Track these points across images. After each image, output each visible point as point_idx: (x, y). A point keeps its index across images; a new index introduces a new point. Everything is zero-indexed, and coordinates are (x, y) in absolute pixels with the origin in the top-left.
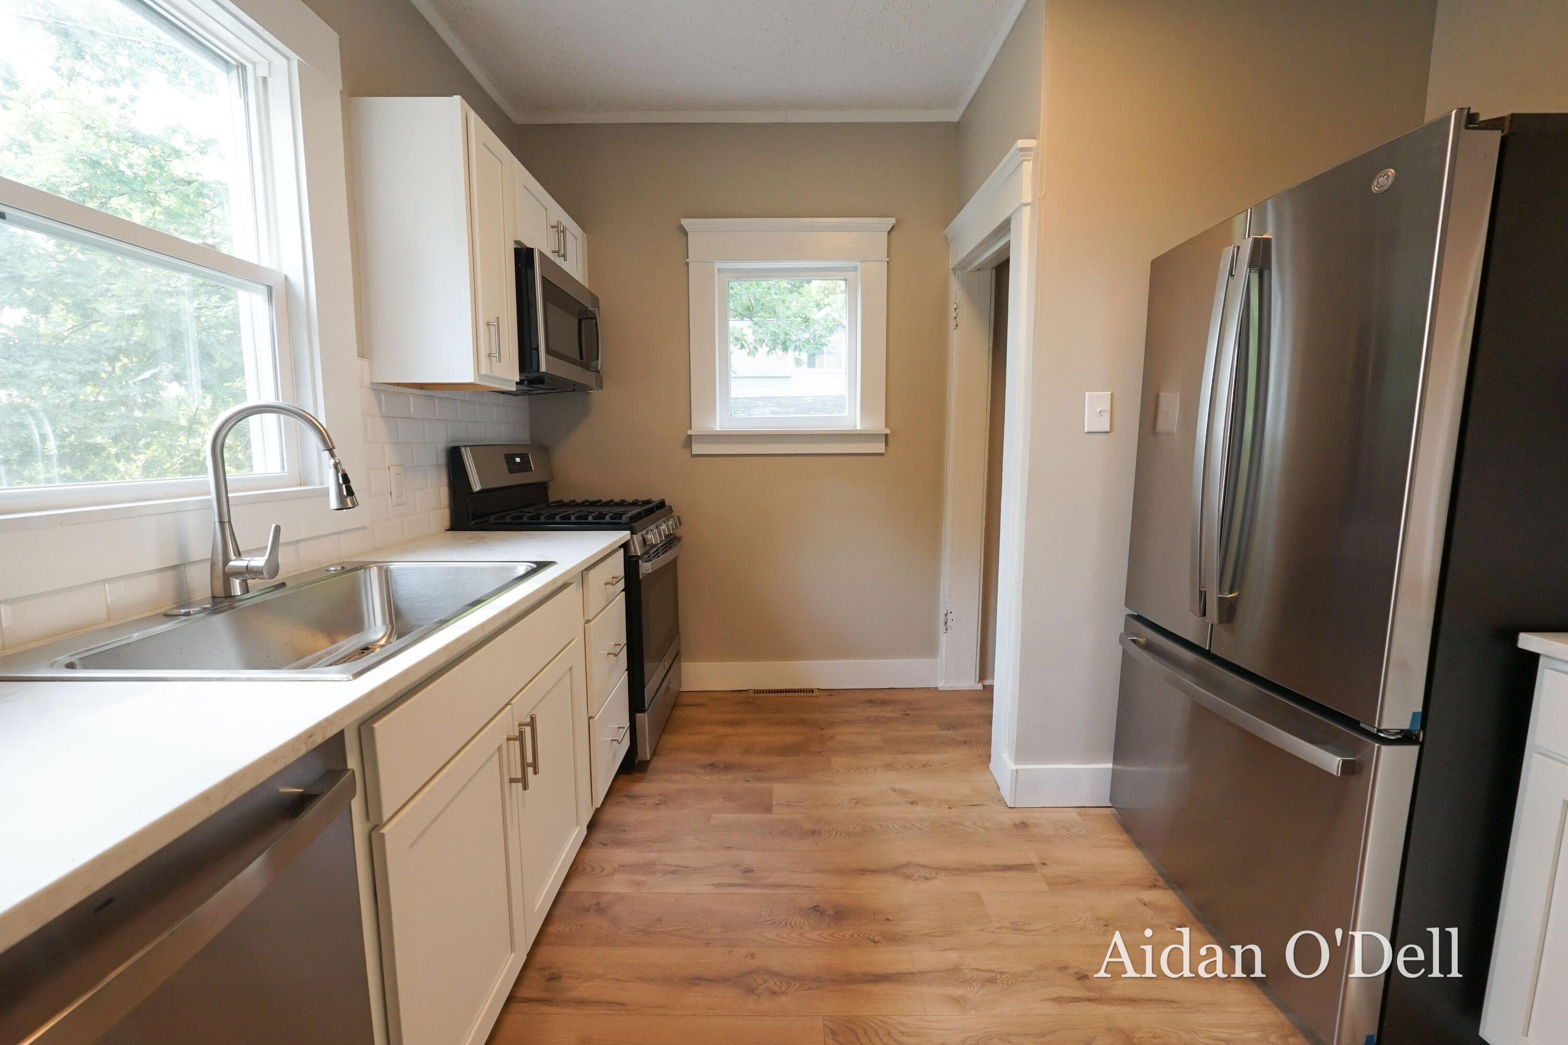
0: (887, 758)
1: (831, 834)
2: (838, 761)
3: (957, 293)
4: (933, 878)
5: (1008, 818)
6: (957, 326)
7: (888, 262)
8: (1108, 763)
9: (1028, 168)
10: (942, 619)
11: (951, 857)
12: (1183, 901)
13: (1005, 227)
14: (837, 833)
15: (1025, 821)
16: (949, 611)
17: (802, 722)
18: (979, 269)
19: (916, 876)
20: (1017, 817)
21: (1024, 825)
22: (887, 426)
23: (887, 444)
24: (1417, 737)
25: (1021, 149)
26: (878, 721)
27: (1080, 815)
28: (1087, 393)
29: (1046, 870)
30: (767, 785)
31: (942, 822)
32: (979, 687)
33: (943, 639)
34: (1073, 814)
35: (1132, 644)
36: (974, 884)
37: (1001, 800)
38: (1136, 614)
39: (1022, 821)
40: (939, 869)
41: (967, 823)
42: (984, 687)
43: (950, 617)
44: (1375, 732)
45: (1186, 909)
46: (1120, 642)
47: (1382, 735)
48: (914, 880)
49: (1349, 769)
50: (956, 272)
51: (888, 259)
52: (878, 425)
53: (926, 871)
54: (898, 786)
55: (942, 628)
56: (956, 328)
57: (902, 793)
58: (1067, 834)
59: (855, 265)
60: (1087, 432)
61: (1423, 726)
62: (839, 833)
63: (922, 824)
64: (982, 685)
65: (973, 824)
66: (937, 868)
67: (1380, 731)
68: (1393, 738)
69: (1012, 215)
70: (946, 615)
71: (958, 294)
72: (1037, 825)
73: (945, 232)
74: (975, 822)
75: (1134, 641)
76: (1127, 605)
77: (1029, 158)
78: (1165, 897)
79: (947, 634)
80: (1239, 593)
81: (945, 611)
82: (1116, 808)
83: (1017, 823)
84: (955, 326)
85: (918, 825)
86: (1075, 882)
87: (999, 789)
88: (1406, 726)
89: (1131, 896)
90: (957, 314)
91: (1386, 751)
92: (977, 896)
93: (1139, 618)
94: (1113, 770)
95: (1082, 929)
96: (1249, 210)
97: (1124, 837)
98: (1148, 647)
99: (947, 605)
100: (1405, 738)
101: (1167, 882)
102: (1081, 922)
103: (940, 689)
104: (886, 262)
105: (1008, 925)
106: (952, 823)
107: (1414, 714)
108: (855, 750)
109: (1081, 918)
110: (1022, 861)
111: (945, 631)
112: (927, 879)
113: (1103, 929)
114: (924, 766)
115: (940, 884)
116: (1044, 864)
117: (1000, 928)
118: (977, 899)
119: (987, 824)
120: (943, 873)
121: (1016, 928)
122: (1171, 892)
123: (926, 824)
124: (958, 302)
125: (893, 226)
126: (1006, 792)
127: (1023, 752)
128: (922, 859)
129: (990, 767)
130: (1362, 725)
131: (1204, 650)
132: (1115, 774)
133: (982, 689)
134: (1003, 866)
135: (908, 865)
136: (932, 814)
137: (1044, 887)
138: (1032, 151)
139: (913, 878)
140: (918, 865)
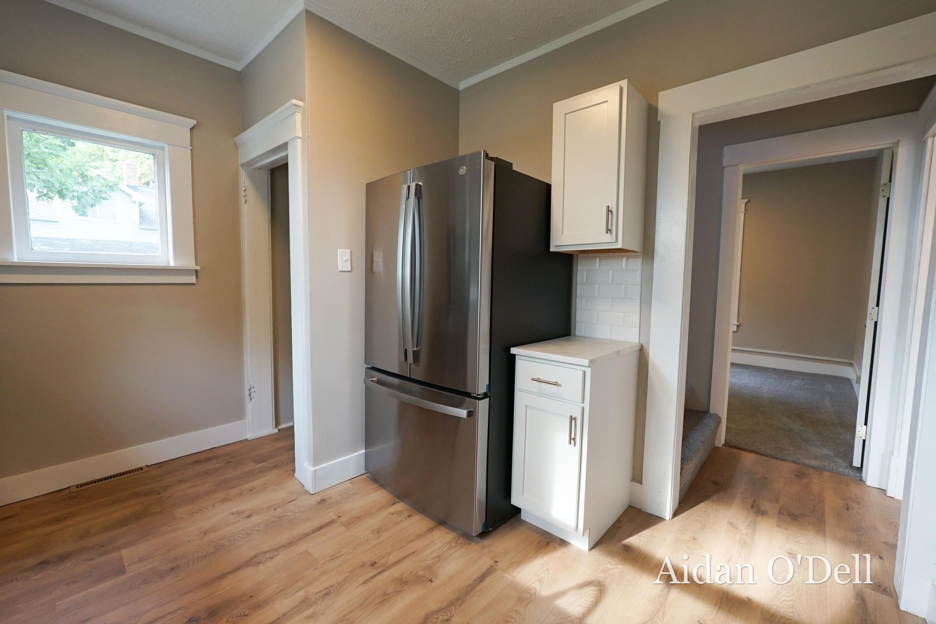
0: (222, 495)
1: (189, 564)
2: (178, 512)
3: (244, 181)
4: (276, 556)
5: (312, 501)
6: (246, 201)
7: (191, 149)
8: (362, 450)
9: (298, 117)
10: (247, 393)
11: (283, 538)
12: (407, 505)
13: (284, 146)
14: (194, 561)
15: (323, 499)
16: (251, 387)
17: (137, 495)
18: (260, 168)
19: (264, 560)
20: (318, 498)
21: (323, 501)
22: (196, 264)
23: (197, 277)
24: (488, 395)
25: (295, 105)
26: (207, 473)
27: (351, 483)
28: (338, 250)
29: (342, 519)
30: (115, 554)
31: (272, 520)
32: (276, 431)
33: (249, 406)
34: (348, 484)
35: (371, 382)
36: (302, 547)
37: (306, 492)
38: (371, 367)
39: (321, 499)
40: (277, 549)
41: (289, 514)
42: (279, 430)
43: (252, 390)
44: (476, 396)
45: (409, 507)
46: (364, 383)
47: (478, 397)
48: (263, 563)
49: (470, 414)
50: (244, 167)
51: (191, 148)
52: (190, 263)
53: (270, 554)
54: (234, 510)
55: (247, 398)
56: (246, 203)
57: (239, 513)
58: (347, 496)
59: (162, 146)
60: (340, 271)
61: (489, 390)
62: (196, 560)
63: (259, 527)
64: (278, 430)
65: (293, 513)
66: (277, 548)
67: (478, 395)
68: (482, 397)
69: (289, 141)
70: (250, 389)
71: (246, 181)
72: (330, 498)
73: (235, 139)
74: (294, 511)
75: (372, 381)
76: (366, 363)
77: (299, 112)
78: (400, 506)
79: (251, 402)
80: (420, 347)
81: (249, 387)
82: (369, 473)
83: (319, 501)
84: (245, 202)
85: (256, 529)
86: (357, 519)
87: (304, 486)
88: (485, 391)
89: (385, 513)
90: (246, 194)
91: (481, 402)
92: (307, 552)
93: (374, 369)
94: (365, 452)
95: (367, 540)
96: (412, 170)
97: (375, 485)
98: (379, 382)
99: (250, 383)
100: (485, 396)
101: (399, 499)
102: (366, 537)
103: (249, 439)
104: (190, 150)
105: (329, 558)
106: (279, 518)
107: (487, 385)
108: (194, 499)
109: (365, 536)
110: (327, 521)
111: (250, 400)
112: (272, 558)
113: (377, 535)
114: (251, 490)
115: (282, 557)
116: (340, 517)
117: (324, 563)
118: (307, 553)
119: (301, 509)
120: (282, 549)
121: (333, 558)
122: (402, 503)
123: (261, 526)
124: (246, 187)
125: (194, 126)
126: (309, 487)
127: (317, 458)
128: (265, 548)
129: (295, 476)
130: (472, 395)
131: (407, 377)
132: (366, 454)
133: (278, 431)
134: (317, 528)
135: (256, 556)
136: (264, 518)
137: (343, 529)
138: (301, 108)
139: (262, 562)
140: (263, 553)
